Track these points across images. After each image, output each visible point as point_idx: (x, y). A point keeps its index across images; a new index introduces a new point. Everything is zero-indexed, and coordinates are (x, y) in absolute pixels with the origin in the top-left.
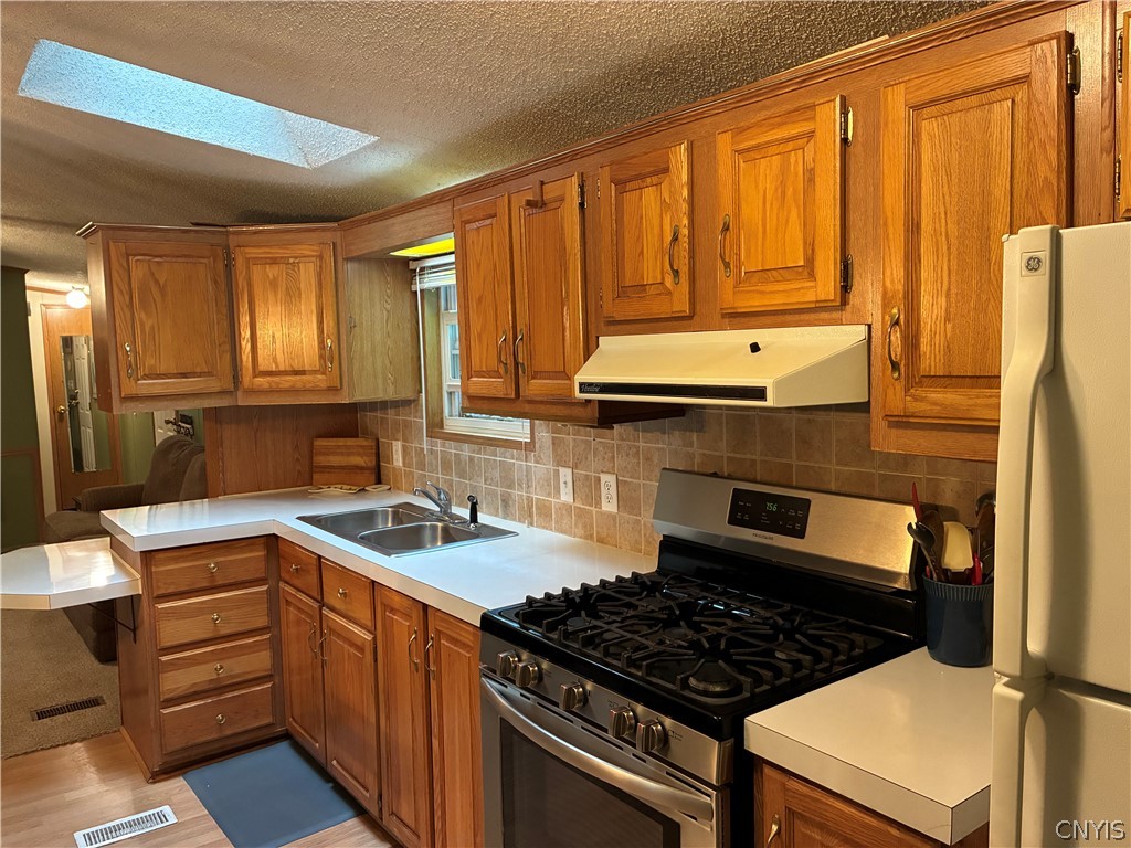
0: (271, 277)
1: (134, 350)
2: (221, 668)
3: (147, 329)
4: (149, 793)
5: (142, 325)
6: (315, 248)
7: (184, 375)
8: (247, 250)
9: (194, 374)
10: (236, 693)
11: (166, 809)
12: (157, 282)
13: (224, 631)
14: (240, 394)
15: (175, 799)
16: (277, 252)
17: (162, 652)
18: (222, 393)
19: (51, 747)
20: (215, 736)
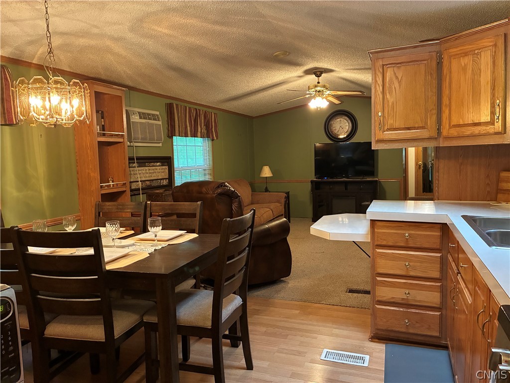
0: (463, 65)
1: (383, 116)
2: (409, 294)
3: (390, 104)
4: (366, 345)
5: (388, 101)
6: (492, 40)
7: (409, 129)
8: (451, 51)
9: (414, 128)
10: (417, 311)
11: (367, 357)
12: (397, 78)
13: (412, 273)
14: (441, 139)
15: (375, 354)
16: (468, 47)
17: (378, 275)
18: (430, 139)
19: (344, 306)
20: (403, 330)
